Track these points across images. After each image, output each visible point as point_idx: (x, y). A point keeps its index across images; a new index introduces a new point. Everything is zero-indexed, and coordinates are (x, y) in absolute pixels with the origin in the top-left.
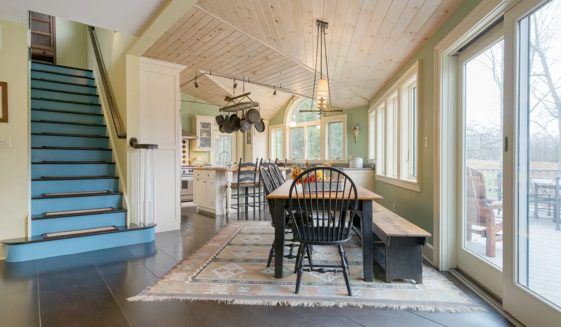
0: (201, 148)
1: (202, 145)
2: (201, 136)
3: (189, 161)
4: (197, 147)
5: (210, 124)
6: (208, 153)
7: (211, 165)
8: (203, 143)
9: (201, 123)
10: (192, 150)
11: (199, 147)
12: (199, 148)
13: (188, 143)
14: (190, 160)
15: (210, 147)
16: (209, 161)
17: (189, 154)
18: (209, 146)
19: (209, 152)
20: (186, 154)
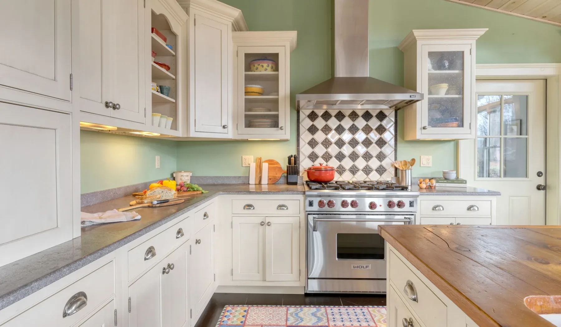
0: (430, 130)
1: (434, 123)
2: (430, 93)
3: (396, 169)
4: (419, 126)
5: (461, 54)
6: (452, 144)
7: (464, 182)
8: (438, 116)
9: (431, 54)
10: (403, 137)
11: (424, 128)
12: (424, 131)
13: (393, 120)
14: (397, 166)
15: (462, 125)
16: (457, 168)
17: (396, 150)
18: (455, 123)
19: (456, 142)
20: (388, 150)
